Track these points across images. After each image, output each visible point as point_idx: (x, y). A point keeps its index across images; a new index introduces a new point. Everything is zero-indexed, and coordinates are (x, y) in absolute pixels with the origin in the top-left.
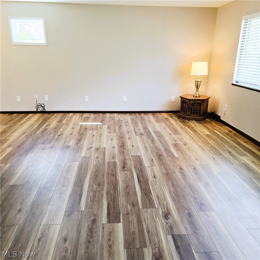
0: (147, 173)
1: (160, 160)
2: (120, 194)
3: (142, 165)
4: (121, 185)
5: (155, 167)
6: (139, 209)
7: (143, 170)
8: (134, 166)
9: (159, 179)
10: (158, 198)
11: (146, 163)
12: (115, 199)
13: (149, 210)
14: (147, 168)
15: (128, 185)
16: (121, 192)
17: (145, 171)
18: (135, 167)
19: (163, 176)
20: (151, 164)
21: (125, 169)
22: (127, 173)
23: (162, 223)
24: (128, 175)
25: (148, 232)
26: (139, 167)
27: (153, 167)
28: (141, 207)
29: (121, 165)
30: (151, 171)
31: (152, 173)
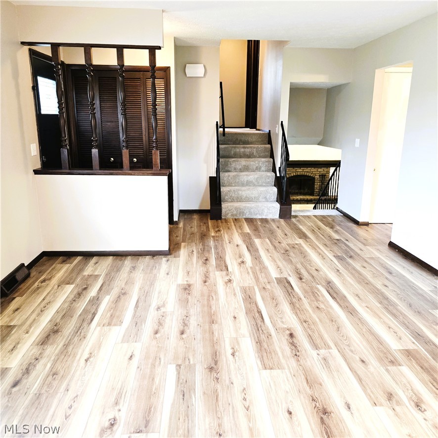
0: (247, 324)
1: (216, 355)
2: (283, 298)
3: (257, 340)
4: (286, 307)
5: (230, 335)
6: (257, 285)
7: (254, 331)
8: (272, 338)
9: (229, 315)
10: (235, 294)
11: (248, 346)
12: (288, 294)
13: (246, 285)
14: (247, 334)
15: (277, 308)
16: (283, 300)
17: (251, 327)
18: (269, 337)
19: (221, 319)
20: (238, 344)
21: (289, 332)
22: (283, 325)
23: (235, 277)
24: (279, 322)
25: (248, 273)
26: (263, 337)
27: (234, 335)
28: (256, 288)
29: (298, 341)
30: (240, 329)
31: (239, 325)
